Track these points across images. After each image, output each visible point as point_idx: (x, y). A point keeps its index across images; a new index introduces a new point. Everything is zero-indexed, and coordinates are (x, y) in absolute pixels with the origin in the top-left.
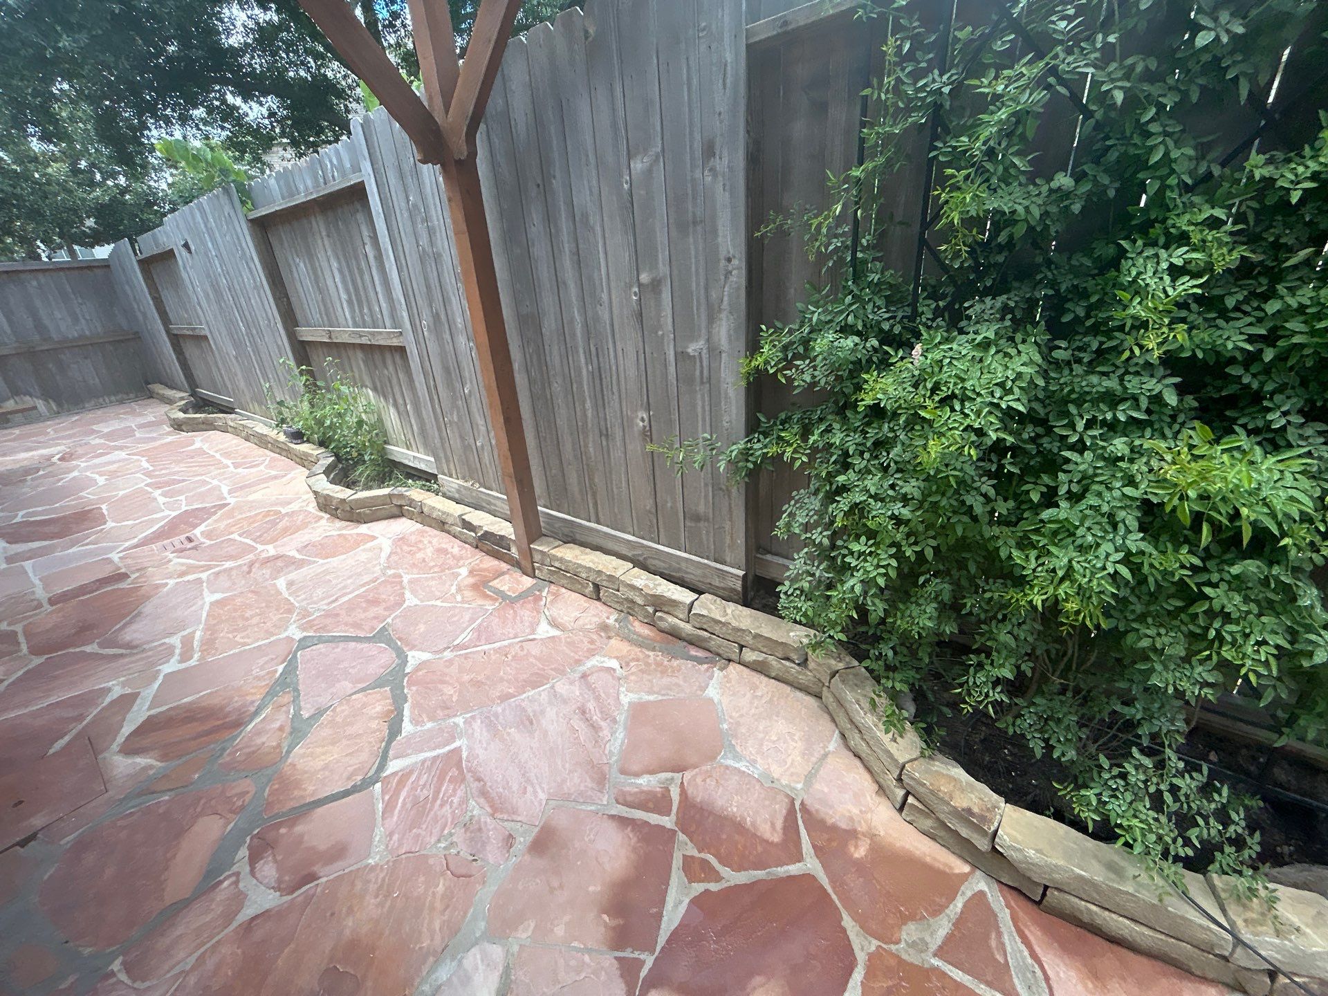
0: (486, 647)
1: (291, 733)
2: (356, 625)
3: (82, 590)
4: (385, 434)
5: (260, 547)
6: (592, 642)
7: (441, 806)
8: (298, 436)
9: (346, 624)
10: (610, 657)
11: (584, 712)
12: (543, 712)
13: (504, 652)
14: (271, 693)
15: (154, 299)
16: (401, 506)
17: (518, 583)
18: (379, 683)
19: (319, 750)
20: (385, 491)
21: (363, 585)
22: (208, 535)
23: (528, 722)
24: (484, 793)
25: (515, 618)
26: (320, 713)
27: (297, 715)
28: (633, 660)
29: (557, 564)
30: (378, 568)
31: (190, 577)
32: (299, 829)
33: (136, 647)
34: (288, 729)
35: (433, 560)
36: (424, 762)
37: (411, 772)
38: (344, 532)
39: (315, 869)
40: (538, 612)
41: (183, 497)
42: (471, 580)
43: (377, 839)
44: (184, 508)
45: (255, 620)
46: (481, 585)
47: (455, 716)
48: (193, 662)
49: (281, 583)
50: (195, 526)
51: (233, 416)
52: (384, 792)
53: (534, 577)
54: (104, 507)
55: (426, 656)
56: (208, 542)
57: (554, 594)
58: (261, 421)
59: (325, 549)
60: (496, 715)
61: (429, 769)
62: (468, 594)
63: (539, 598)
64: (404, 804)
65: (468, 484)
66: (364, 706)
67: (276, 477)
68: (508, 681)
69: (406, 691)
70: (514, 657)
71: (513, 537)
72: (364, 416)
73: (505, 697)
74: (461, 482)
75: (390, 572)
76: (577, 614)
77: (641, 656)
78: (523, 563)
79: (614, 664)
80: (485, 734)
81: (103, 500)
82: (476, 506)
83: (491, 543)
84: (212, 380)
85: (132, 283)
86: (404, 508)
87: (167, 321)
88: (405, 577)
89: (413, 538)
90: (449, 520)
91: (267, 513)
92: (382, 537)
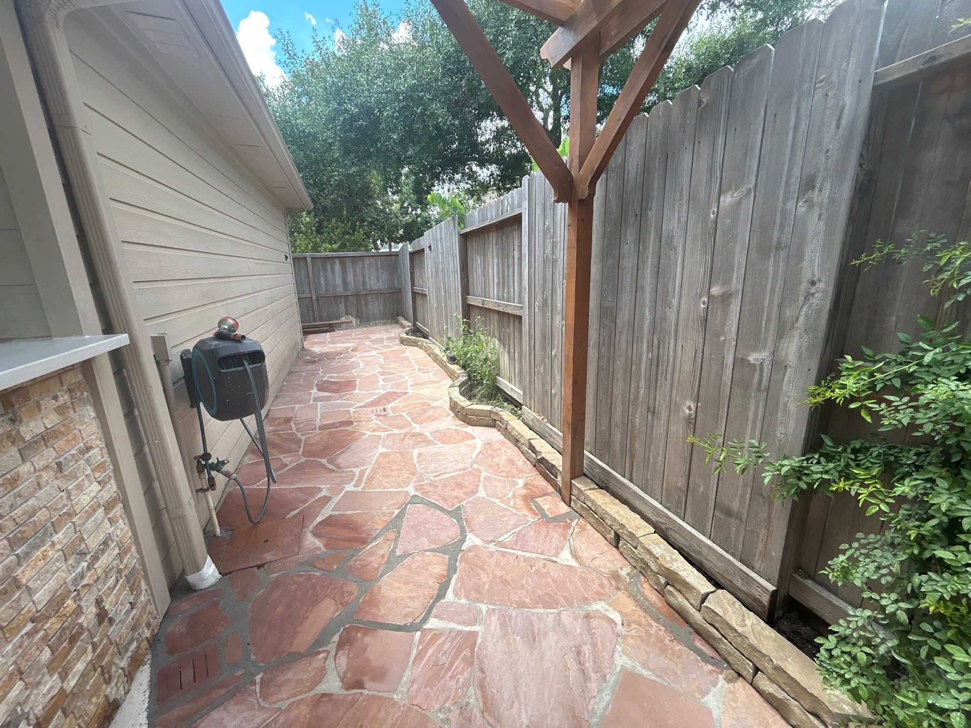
0: (519, 553)
1: (386, 563)
2: (445, 500)
3: (333, 425)
4: (499, 369)
5: (414, 425)
6: (602, 586)
7: (451, 678)
8: (453, 359)
9: (439, 495)
10: (615, 609)
11: (579, 653)
12: (545, 634)
13: (530, 562)
14: (386, 528)
15: (411, 272)
16: (495, 420)
17: (557, 506)
18: (443, 550)
19: (396, 584)
20: (489, 408)
21: (456, 470)
22: (393, 409)
23: (532, 638)
24: (482, 687)
25: (546, 536)
26: (405, 555)
27: (393, 551)
28: (635, 622)
29: (589, 504)
30: (469, 460)
31: (377, 433)
32: (367, 639)
33: (340, 468)
34: (386, 559)
35: (504, 466)
36: (451, 630)
37: (441, 635)
38: (458, 428)
39: (365, 678)
40: (565, 538)
41: (390, 384)
42: (524, 492)
43: (405, 679)
44: (389, 390)
45: (395, 473)
46: (530, 498)
47: (483, 602)
48: (359, 489)
49: (415, 453)
50: (389, 402)
51: (427, 340)
52: (420, 642)
53: (570, 506)
54: (358, 380)
55: (478, 542)
56: (392, 414)
57: (581, 527)
58: (438, 346)
59: (444, 437)
60: (510, 617)
61: (453, 639)
62: (520, 502)
63: (568, 526)
64: (429, 660)
65: (540, 418)
66: (430, 564)
67: (435, 382)
68: (527, 591)
69: (458, 564)
70: (537, 571)
71: (561, 469)
72: (489, 355)
73: (521, 605)
74: (536, 415)
75: (476, 466)
76: (595, 553)
77: (643, 621)
78: (564, 491)
79: (616, 617)
80: (498, 631)
81: (358, 376)
82: (542, 435)
83: (544, 466)
84: (424, 319)
85: (404, 264)
86: (496, 422)
87: (413, 285)
88: (483, 473)
89: (496, 445)
90: (522, 440)
91: (424, 404)
92: (478, 438)
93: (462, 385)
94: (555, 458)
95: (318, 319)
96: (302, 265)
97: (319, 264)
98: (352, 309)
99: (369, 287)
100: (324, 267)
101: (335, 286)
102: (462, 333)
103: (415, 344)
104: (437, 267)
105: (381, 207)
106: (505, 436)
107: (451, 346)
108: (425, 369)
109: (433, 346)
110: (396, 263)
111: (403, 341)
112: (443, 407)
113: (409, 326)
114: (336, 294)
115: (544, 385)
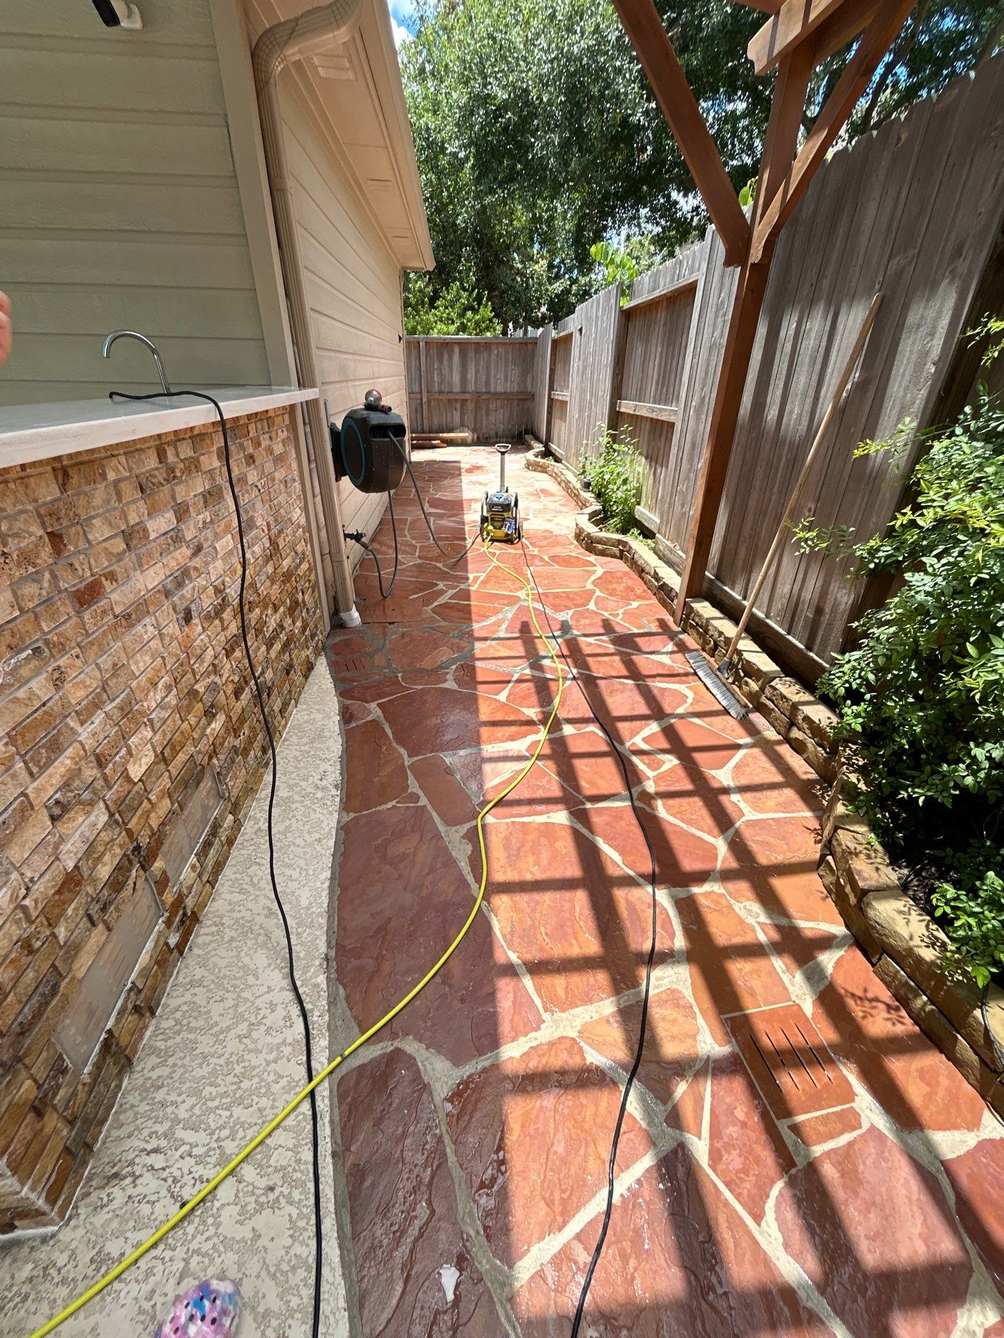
2: (554, 606)
3: (447, 539)
4: (639, 495)
5: (531, 548)
8: (587, 485)
9: (549, 603)
15: (550, 370)
16: (623, 551)
20: (621, 537)
21: (570, 588)
30: (585, 582)
33: (455, 572)
38: (579, 556)
42: (636, 611)
45: (508, 582)
48: (474, 588)
49: (530, 570)
51: (559, 465)
58: (572, 471)
59: (563, 562)
62: (628, 617)
65: (673, 546)
67: (562, 512)
71: (679, 591)
75: (591, 587)
82: (670, 564)
83: (664, 592)
84: (559, 437)
85: (544, 357)
86: (624, 554)
87: (551, 388)
88: (598, 593)
89: (619, 574)
90: (647, 569)
91: (546, 531)
92: (600, 566)
93: (593, 515)
94: (675, 581)
95: (426, 429)
96: (414, 352)
97: (434, 351)
98: (469, 419)
99: (492, 390)
100: (440, 357)
101: (451, 385)
102: (603, 449)
103: (544, 470)
104: (585, 360)
105: (519, 266)
106: (631, 568)
107: (588, 468)
108: (551, 498)
109: (565, 472)
110: (533, 355)
111: (530, 466)
112: (566, 536)
113: (539, 447)
114: (451, 396)
115: (683, 505)
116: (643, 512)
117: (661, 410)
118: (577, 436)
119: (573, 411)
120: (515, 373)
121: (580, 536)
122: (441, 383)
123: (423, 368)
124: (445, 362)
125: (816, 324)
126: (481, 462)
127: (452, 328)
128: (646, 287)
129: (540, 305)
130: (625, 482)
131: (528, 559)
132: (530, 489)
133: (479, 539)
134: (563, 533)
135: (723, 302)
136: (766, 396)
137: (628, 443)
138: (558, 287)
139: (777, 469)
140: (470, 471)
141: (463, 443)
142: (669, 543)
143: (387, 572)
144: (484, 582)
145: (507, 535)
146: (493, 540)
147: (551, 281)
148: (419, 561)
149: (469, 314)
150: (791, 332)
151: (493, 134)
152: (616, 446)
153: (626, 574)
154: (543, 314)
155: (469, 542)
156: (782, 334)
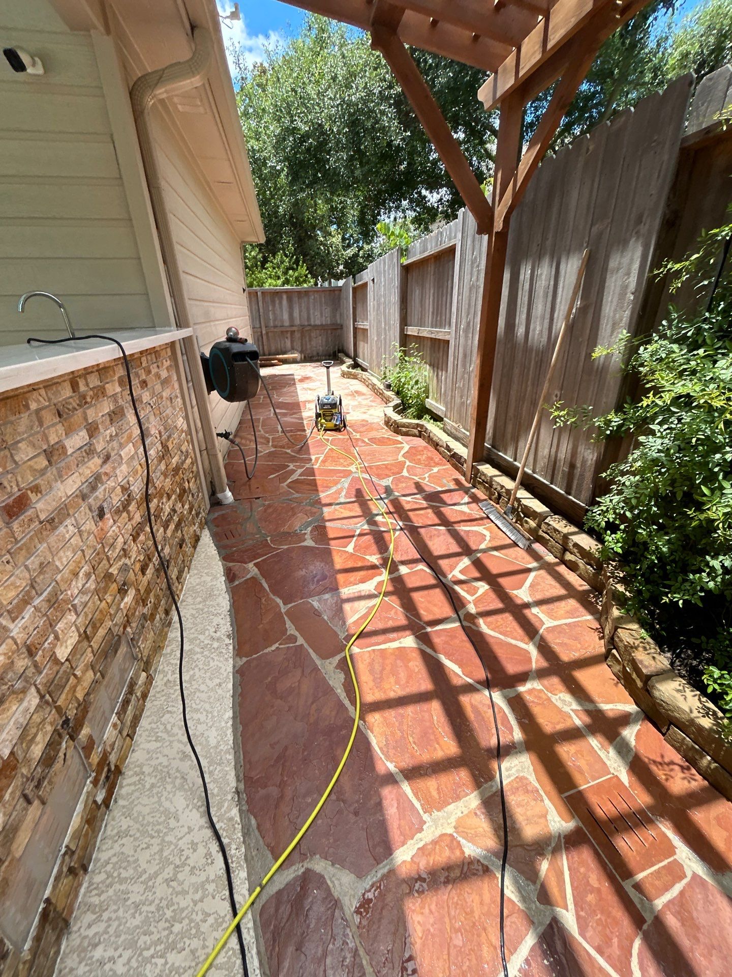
2: (378, 475)
3: (291, 431)
4: (428, 391)
5: (355, 433)
9: (374, 473)
15: (353, 308)
16: (421, 431)
20: (417, 421)
21: (387, 461)
33: (301, 455)
35: (424, 460)
38: (390, 436)
42: (437, 474)
45: (341, 460)
48: (316, 467)
49: (356, 450)
51: (366, 373)
58: (376, 377)
59: (379, 442)
62: (433, 480)
65: (457, 425)
67: (373, 406)
71: (466, 458)
75: (402, 459)
82: (457, 439)
83: (455, 460)
84: (364, 354)
85: (347, 299)
86: (422, 433)
87: (355, 320)
88: (408, 463)
89: (420, 448)
90: (440, 443)
91: (363, 420)
92: (406, 444)
93: (395, 407)
94: (464, 452)
95: (267, 352)
96: (253, 299)
97: (268, 298)
98: (297, 344)
99: (312, 323)
100: (273, 302)
101: (282, 321)
102: (397, 361)
103: (355, 377)
104: (379, 300)
105: (322, 239)
106: (428, 443)
107: (388, 374)
108: (363, 397)
109: (371, 378)
110: (339, 298)
111: (344, 375)
112: (378, 424)
113: (349, 362)
114: (284, 329)
115: (461, 397)
116: (431, 403)
117: (438, 332)
118: (377, 353)
119: (373, 335)
120: (327, 311)
121: (388, 422)
122: (275, 320)
123: (261, 310)
124: (277, 305)
125: (545, 271)
126: (310, 374)
127: (280, 282)
128: (418, 251)
129: (338, 264)
130: (417, 382)
131: (353, 442)
132: (347, 391)
133: (315, 430)
134: (375, 421)
135: (476, 258)
136: (515, 319)
137: (416, 356)
138: (350, 252)
139: (529, 370)
140: (301, 380)
141: (294, 361)
142: (454, 424)
143: (250, 459)
144: (324, 462)
145: (336, 425)
146: (326, 430)
147: (345, 248)
148: (273, 449)
149: (291, 272)
150: (528, 276)
151: (300, 153)
152: (407, 358)
153: (425, 448)
154: (341, 271)
155: (308, 432)
156: (522, 277)
